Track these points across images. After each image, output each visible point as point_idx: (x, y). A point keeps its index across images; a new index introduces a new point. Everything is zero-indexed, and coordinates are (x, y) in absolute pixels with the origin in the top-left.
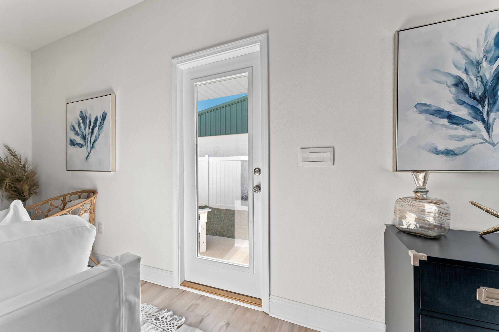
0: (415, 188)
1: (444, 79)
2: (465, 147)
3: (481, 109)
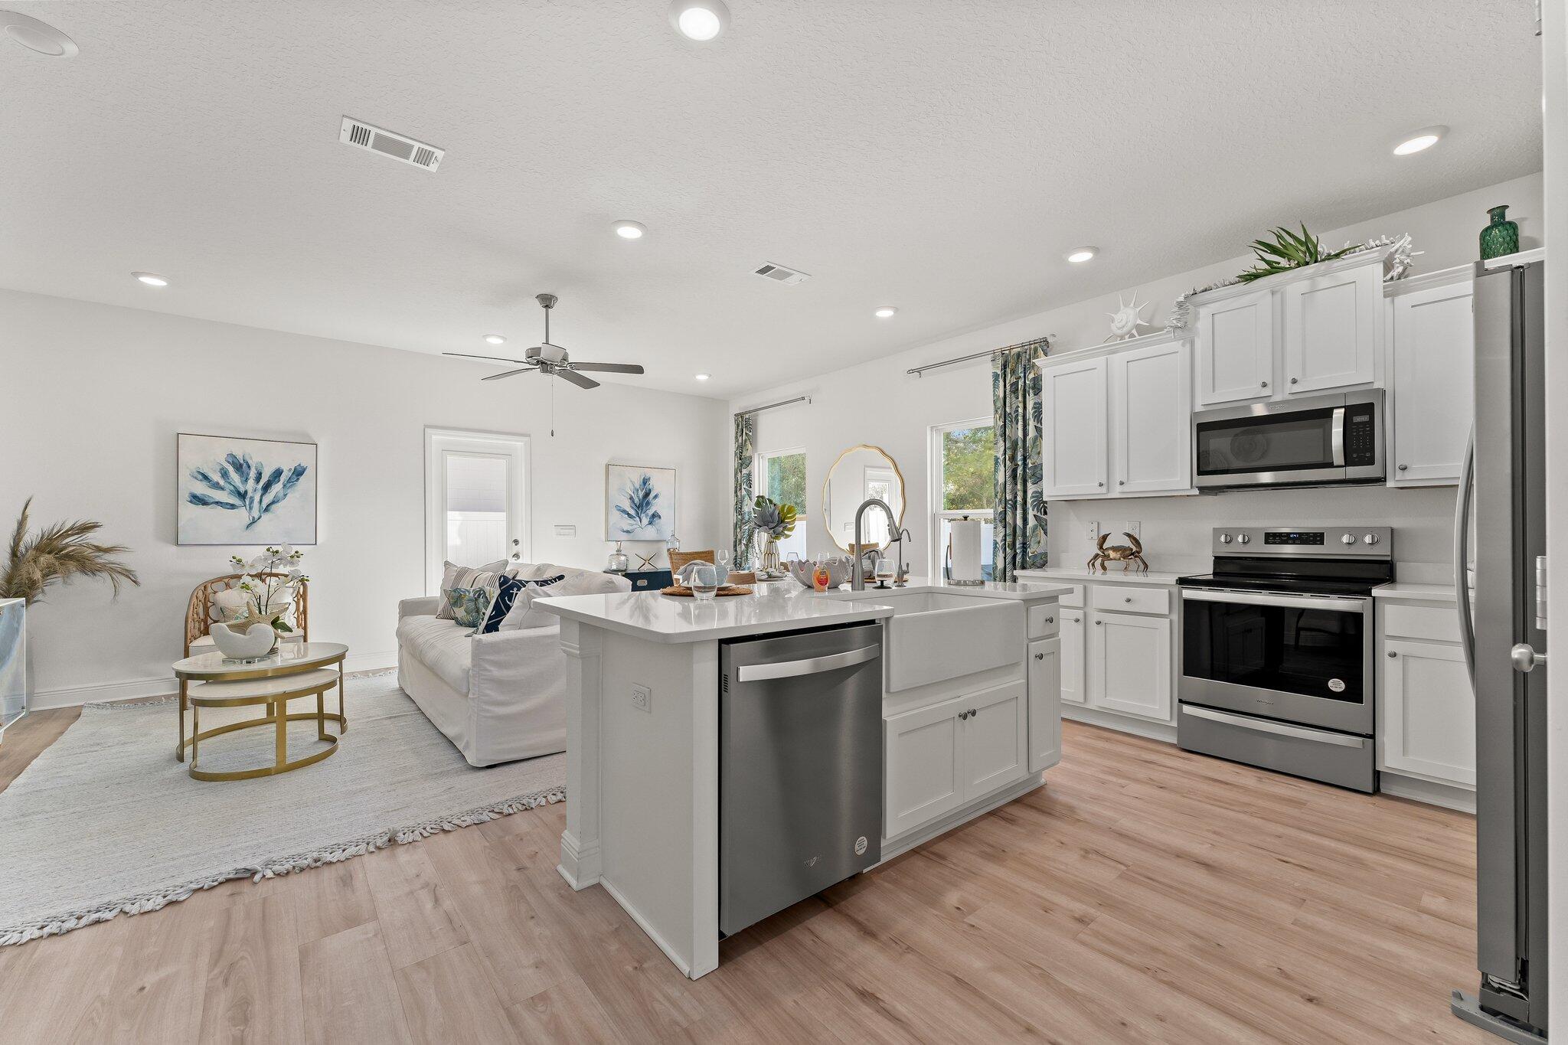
1: (626, 494)
2: (633, 529)
3: (638, 511)
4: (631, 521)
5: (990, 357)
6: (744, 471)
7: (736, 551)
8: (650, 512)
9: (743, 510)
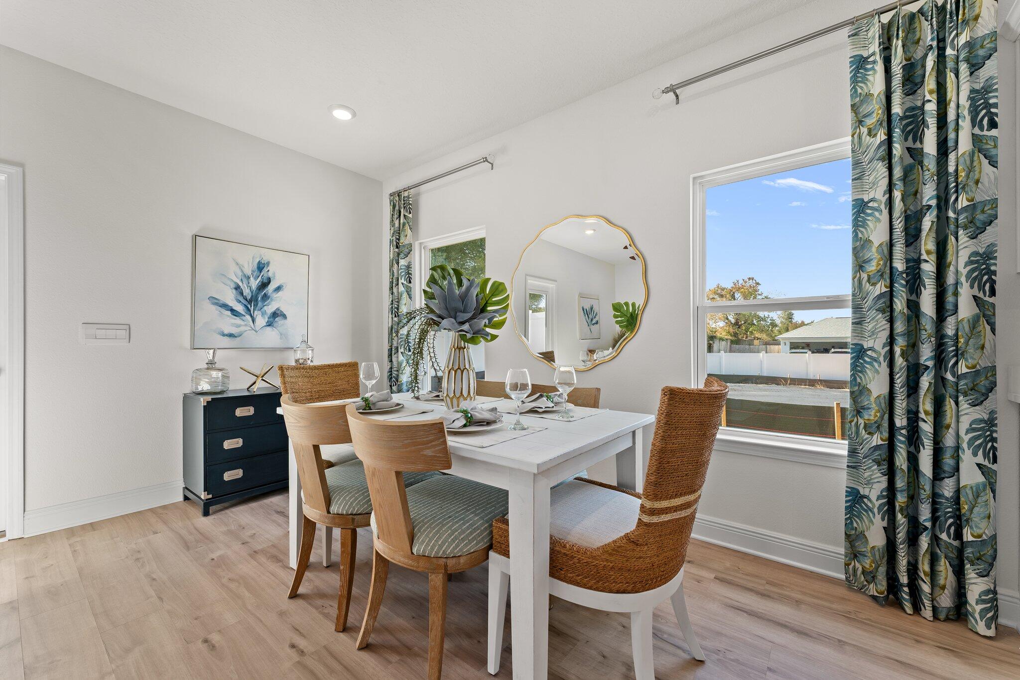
0: (207, 362)
1: (229, 282)
2: (241, 332)
3: (250, 308)
4: (238, 321)
5: (846, 31)
6: (403, 262)
7: (391, 361)
8: (270, 309)
9: (400, 310)
